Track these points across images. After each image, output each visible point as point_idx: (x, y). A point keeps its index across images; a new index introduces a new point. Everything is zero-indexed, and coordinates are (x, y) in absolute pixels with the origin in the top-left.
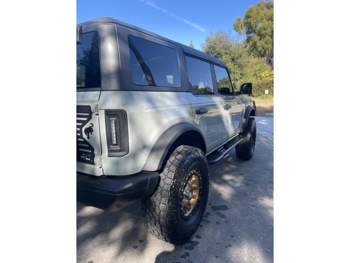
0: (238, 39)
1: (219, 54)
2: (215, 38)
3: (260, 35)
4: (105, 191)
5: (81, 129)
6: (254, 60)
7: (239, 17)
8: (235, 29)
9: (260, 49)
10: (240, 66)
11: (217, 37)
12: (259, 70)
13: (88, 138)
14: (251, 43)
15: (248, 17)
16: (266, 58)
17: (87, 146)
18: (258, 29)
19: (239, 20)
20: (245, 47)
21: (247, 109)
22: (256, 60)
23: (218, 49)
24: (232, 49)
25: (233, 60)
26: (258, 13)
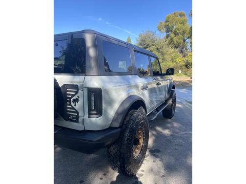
0: (161, 36)
1: (148, 45)
2: (145, 34)
3: (175, 34)
4: (85, 140)
5: (70, 100)
6: (171, 50)
7: (161, 22)
8: (158, 29)
9: (175, 43)
10: (162, 54)
11: (147, 34)
12: (175, 57)
13: (75, 105)
14: (169, 39)
15: (167, 21)
16: (179, 49)
17: (74, 111)
18: (174, 29)
19: (161, 23)
20: (165, 41)
21: (171, 84)
22: (172, 50)
23: (147, 42)
24: (157, 42)
25: (157, 49)
26: (173, 19)
